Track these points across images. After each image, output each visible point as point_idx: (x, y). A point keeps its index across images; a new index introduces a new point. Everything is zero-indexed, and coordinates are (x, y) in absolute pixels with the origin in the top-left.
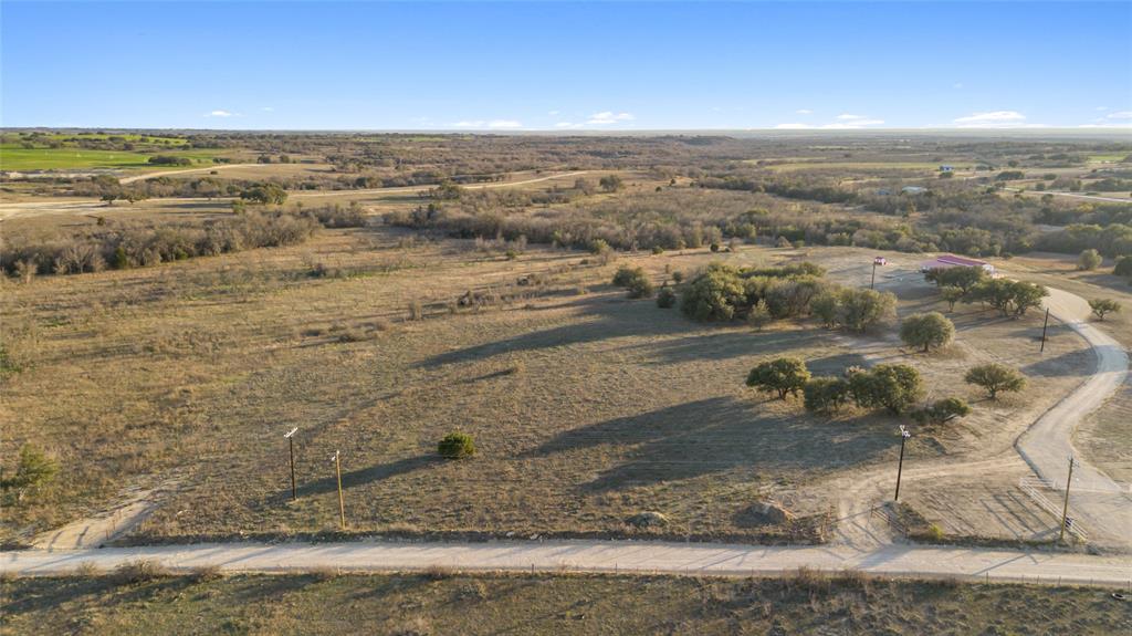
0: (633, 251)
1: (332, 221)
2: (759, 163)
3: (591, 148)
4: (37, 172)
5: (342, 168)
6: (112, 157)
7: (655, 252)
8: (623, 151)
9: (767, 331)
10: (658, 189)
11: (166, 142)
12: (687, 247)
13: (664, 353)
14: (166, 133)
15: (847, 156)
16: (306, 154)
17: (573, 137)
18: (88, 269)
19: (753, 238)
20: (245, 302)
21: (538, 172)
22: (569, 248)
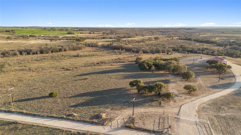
0: (149, 54)
1: (91, 46)
2: (199, 34)
3: (160, 31)
4: (46, 35)
5: (103, 35)
6: (62, 32)
7: (153, 54)
8: (167, 31)
9: (154, 73)
10: (168, 40)
11: (74, 30)
12: (162, 53)
13: (124, 77)
14: (76, 28)
15: (223, 33)
16: (99, 32)
17: (159, 28)
18: (37, 54)
19: (180, 51)
20: (59, 61)
21: (143, 36)
22: (134, 53)
